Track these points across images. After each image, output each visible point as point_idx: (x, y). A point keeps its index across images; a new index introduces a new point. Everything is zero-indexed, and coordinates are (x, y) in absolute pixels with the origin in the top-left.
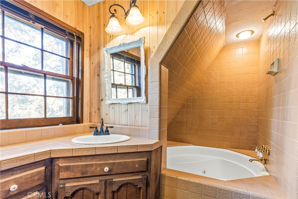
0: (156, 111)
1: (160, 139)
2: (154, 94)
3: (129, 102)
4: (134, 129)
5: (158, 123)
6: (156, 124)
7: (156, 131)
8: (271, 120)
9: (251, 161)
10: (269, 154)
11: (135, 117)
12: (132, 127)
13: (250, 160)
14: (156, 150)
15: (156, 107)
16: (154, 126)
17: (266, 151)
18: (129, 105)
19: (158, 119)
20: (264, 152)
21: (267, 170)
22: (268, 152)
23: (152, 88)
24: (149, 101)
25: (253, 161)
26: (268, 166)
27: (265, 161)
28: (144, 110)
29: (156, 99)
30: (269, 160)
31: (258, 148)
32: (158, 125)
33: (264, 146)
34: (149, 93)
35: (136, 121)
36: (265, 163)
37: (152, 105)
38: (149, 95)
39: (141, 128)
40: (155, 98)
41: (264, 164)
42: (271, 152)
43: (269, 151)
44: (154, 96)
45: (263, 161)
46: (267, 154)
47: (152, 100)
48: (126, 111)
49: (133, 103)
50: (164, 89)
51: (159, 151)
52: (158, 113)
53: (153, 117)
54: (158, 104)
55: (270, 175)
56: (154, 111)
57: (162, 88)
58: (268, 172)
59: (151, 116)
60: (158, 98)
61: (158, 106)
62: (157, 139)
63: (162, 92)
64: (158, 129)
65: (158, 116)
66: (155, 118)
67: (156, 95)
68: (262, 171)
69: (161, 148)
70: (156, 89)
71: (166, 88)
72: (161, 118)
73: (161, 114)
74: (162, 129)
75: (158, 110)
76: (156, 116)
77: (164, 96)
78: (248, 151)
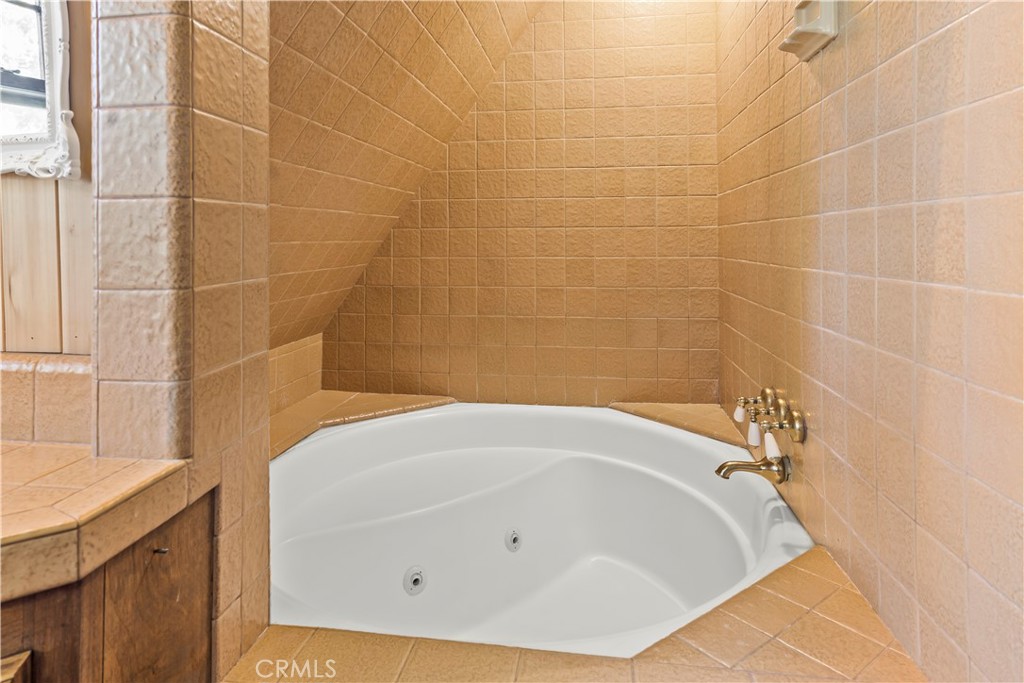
0: (153, 239)
1: (185, 448)
2: (134, 106)
5: (169, 326)
6: (150, 338)
7: (154, 391)
8: (803, 272)
9: (724, 477)
10: (803, 439)
11: (6, 289)
13: (718, 471)
14: (150, 550)
15: (153, 208)
16: (136, 353)
17: (792, 422)
19: (166, 296)
20: (781, 427)
21: (789, 507)
22: (797, 425)
23: (121, 60)
24: (94, 161)
25: (734, 475)
26: (794, 489)
27: (784, 469)
29: (153, 146)
30: (800, 463)
31: (746, 402)
32: (166, 340)
33: (768, 391)
34: (94, 103)
35: (15, 313)
36: (784, 477)
37: (118, 192)
38: (95, 111)
39: (47, 367)
40: (145, 139)
41: (780, 482)
42: (811, 426)
43: (803, 421)
44: (136, 121)
45: (775, 468)
46: (797, 438)
47: (122, 149)
50: (221, 78)
51: (191, 537)
52: (164, 249)
53: (132, 284)
54: (164, 184)
55: (816, 543)
56: (138, 239)
57: (201, 70)
58: (800, 522)
59: (109, 280)
60: (164, 139)
61: (165, 201)
62: (165, 450)
63: (201, 94)
64: (166, 376)
65: (164, 277)
66: (144, 292)
67: (152, 117)
68: (772, 523)
69: (204, 509)
70: (145, 68)
71: (245, 78)
72: (196, 290)
73: (197, 257)
74: (201, 374)
75: (164, 231)
76: (148, 274)
77: (225, 128)
78: (690, 405)
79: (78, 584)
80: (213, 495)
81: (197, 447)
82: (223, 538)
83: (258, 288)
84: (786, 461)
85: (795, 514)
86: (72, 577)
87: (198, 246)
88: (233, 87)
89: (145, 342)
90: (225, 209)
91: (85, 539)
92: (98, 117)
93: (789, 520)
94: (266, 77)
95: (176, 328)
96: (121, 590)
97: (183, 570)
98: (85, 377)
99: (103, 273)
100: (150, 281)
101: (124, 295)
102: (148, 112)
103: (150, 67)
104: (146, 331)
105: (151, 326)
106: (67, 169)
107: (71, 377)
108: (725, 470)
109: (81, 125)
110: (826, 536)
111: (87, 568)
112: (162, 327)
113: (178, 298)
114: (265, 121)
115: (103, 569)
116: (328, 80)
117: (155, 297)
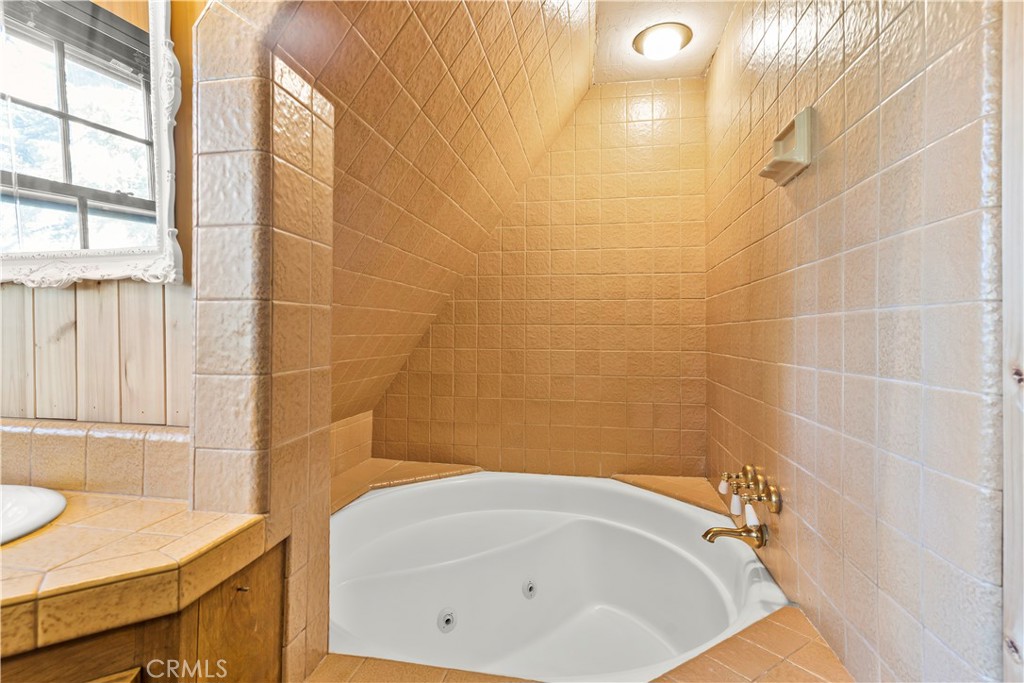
0: (240, 334)
1: (263, 505)
2: (226, 225)
3: (77, 274)
4: (112, 443)
5: (252, 404)
6: (237, 414)
7: (239, 458)
9: (709, 541)
10: (779, 510)
11: (123, 372)
12: (99, 433)
13: (705, 536)
14: (235, 586)
15: (240, 308)
16: (225, 427)
17: (769, 496)
18: (81, 294)
19: (249, 381)
20: (760, 499)
21: (766, 568)
22: (774, 498)
23: (216, 188)
24: (194, 270)
25: (719, 539)
26: (773, 554)
27: (762, 536)
28: (175, 326)
29: (241, 258)
30: (776, 531)
31: (729, 477)
32: (249, 417)
33: (749, 468)
34: (195, 223)
35: (131, 391)
36: (762, 543)
37: (213, 295)
38: (195, 229)
39: (154, 436)
40: (234, 252)
41: (759, 547)
42: (785, 499)
43: (779, 495)
44: (228, 238)
45: (754, 535)
46: (773, 509)
47: (216, 259)
48: (63, 331)
49: (109, 281)
50: (295, 202)
51: (267, 577)
52: (248, 342)
53: (222, 370)
54: (249, 289)
55: (791, 602)
56: (228, 334)
57: (280, 196)
58: (777, 584)
59: (205, 366)
60: (249, 252)
61: (250, 303)
62: (248, 507)
63: (280, 215)
64: (249, 446)
65: (248, 365)
66: (231, 377)
67: (240, 234)
68: (753, 583)
69: (277, 557)
70: (235, 195)
71: (314, 201)
72: (274, 375)
73: (275, 349)
74: (277, 444)
75: (249, 327)
76: (236, 362)
77: (298, 243)
78: (681, 478)
79: (178, 614)
80: (285, 544)
81: (273, 506)
82: (292, 580)
83: (323, 374)
84: (764, 529)
85: (771, 575)
86: (173, 609)
87: (276, 340)
88: (305, 209)
89: (232, 418)
90: (297, 310)
91: (185, 577)
92: (197, 234)
93: (766, 580)
94: (330, 201)
95: (257, 407)
96: (211, 620)
97: (259, 604)
98: (184, 445)
99: (200, 361)
100: (237, 368)
101: (217, 378)
102: (237, 230)
103: (239, 193)
104: (233, 409)
105: (238, 405)
106: (172, 276)
107: (173, 444)
108: (710, 535)
109: (184, 239)
110: (799, 596)
111: (186, 601)
112: (246, 405)
113: (259, 382)
114: (330, 237)
115: (198, 602)
116: (380, 202)
117: (241, 380)
